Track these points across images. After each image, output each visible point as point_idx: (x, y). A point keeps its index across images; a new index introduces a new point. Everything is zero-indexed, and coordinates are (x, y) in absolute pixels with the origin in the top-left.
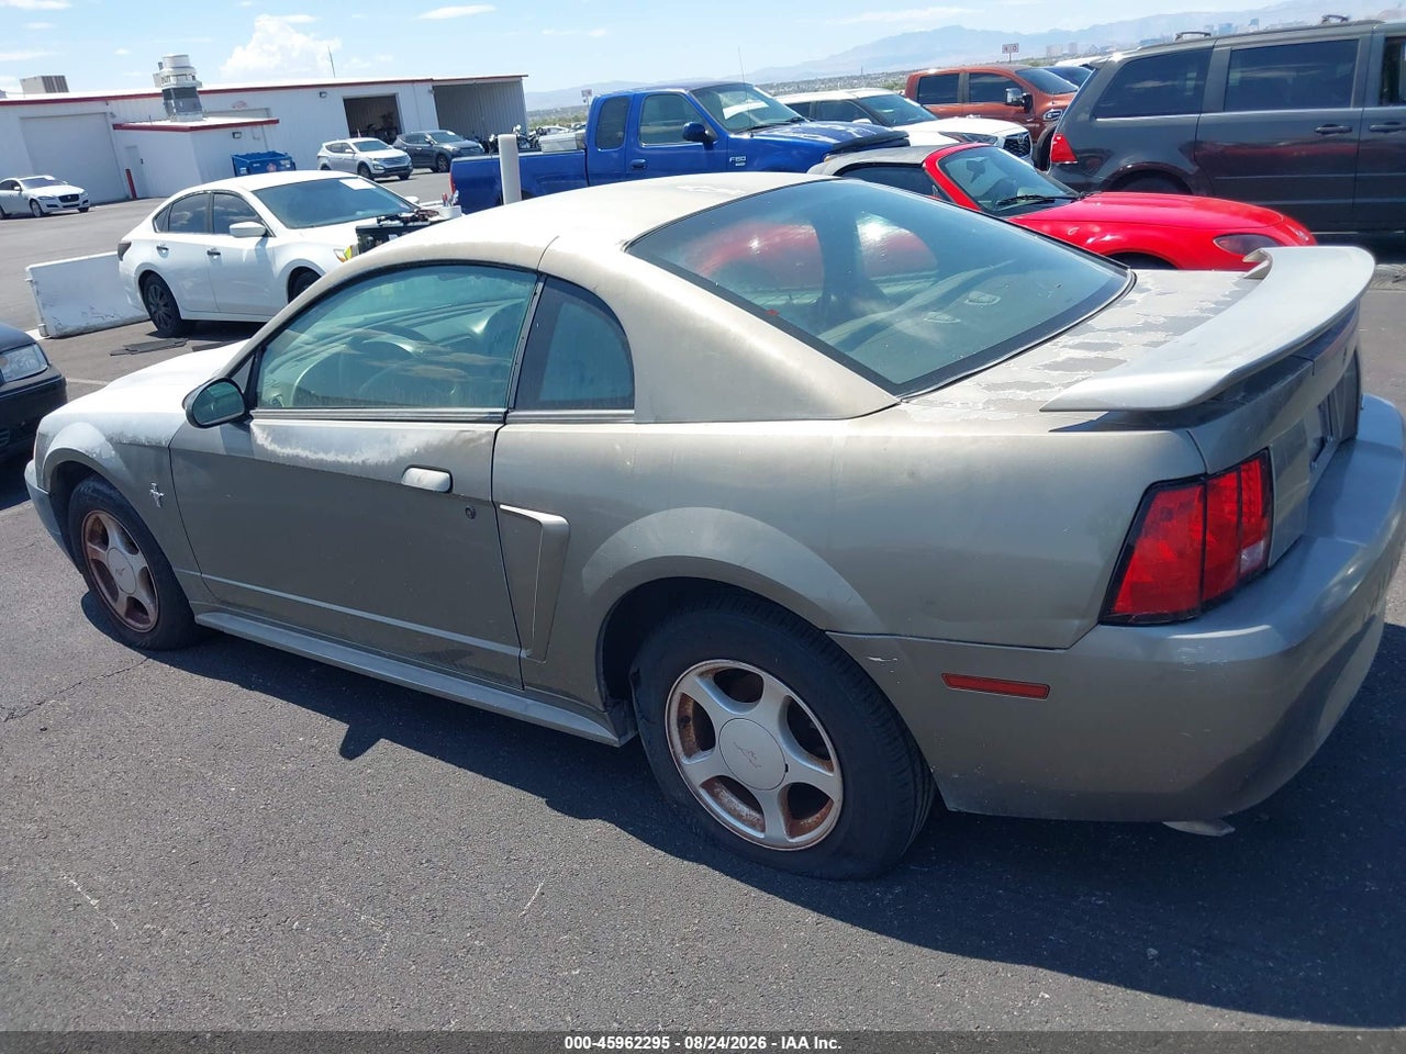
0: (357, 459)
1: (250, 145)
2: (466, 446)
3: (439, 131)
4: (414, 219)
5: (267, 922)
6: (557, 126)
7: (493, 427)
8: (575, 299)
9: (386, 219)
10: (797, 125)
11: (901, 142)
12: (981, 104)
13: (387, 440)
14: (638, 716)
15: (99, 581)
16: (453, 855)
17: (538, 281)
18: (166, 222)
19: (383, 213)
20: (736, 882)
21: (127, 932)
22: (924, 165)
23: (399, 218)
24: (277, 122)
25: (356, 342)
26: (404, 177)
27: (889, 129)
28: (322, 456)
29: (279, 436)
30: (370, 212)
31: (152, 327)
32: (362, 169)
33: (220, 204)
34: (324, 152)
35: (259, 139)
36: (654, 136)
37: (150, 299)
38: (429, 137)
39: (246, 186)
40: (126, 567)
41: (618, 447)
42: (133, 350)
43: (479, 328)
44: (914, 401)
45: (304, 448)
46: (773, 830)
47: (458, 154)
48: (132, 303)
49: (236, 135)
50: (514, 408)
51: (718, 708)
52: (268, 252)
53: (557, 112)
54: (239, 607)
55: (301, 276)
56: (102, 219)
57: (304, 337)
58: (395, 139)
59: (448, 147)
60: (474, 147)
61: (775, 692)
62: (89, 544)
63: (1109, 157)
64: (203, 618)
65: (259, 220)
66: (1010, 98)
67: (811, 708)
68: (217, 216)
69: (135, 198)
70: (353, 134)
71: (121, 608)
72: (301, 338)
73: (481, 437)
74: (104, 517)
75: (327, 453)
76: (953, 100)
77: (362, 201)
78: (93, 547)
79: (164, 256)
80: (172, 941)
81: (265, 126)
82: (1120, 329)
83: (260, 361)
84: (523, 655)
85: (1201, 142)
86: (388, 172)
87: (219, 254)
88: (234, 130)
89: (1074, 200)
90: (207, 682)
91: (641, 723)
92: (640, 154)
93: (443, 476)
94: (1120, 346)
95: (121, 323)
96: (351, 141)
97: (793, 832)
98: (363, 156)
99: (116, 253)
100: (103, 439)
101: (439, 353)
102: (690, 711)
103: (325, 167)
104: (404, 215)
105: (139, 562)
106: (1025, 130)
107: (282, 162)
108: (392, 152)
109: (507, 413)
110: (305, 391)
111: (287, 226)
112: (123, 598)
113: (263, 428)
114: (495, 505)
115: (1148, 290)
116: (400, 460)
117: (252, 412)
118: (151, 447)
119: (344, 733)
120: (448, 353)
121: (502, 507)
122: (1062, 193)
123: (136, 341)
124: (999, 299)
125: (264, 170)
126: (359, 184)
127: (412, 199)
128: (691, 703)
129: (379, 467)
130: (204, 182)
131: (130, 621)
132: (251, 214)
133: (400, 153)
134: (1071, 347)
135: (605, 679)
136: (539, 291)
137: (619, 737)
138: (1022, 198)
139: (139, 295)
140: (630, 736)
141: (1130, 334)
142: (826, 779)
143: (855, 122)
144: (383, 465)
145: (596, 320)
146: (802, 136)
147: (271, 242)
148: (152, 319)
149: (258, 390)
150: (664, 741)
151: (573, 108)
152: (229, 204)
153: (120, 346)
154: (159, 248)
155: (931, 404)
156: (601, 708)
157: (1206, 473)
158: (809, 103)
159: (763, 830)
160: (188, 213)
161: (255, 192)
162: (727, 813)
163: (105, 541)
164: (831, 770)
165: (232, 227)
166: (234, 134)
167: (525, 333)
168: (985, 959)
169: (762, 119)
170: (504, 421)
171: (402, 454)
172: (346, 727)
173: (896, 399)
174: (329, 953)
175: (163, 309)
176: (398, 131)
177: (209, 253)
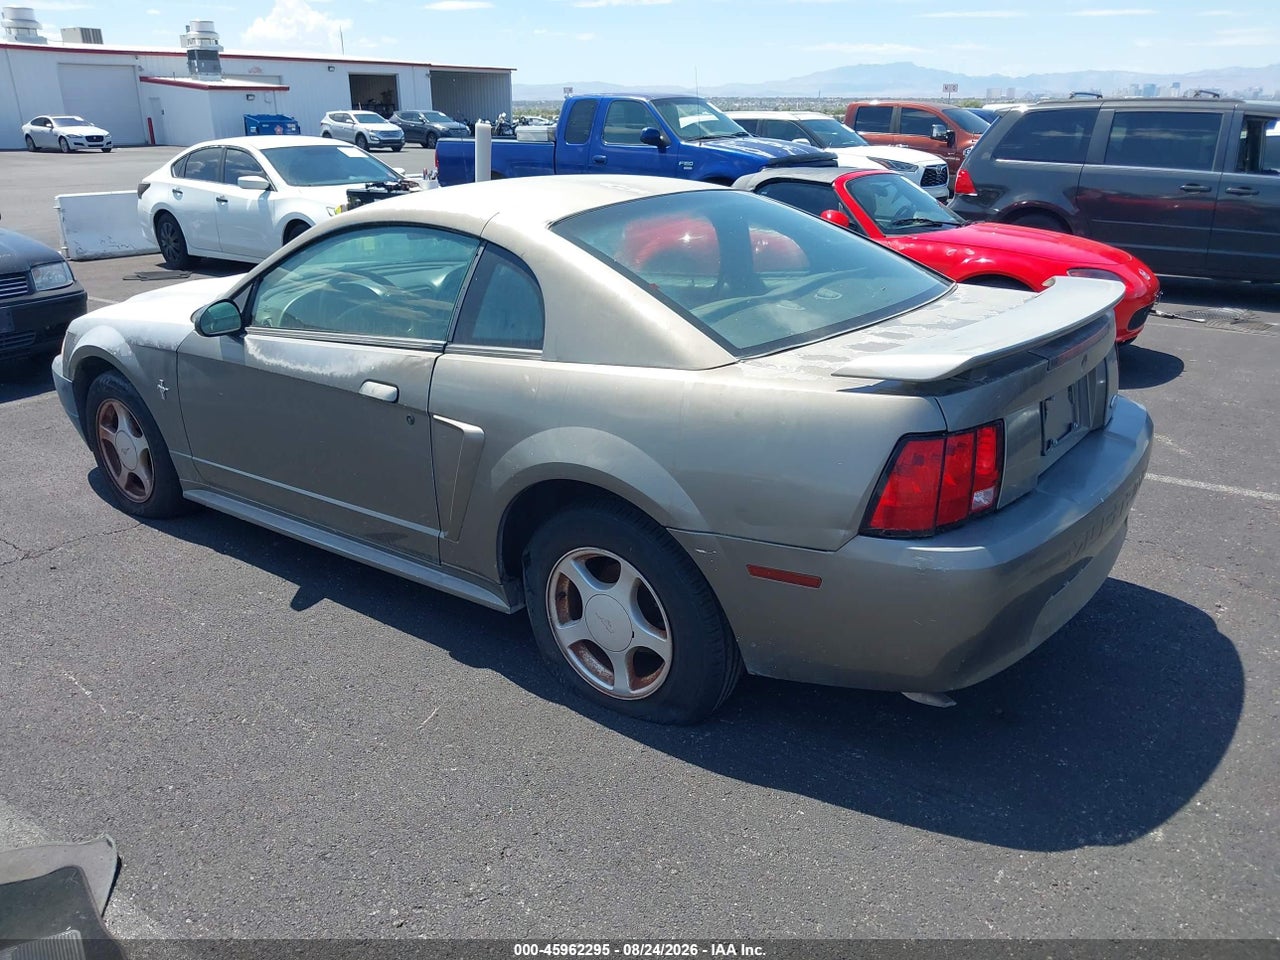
0: (326, 371)
1: (261, 107)
2: (412, 368)
3: (432, 111)
4: (397, 188)
5: (222, 717)
6: (539, 117)
7: (434, 355)
8: (507, 262)
9: (373, 185)
10: (741, 139)
11: (830, 162)
12: (908, 136)
13: (351, 359)
14: (526, 589)
15: (107, 458)
16: (370, 684)
17: (480, 245)
18: (182, 169)
19: (372, 179)
20: (586, 720)
21: (113, 715)
22: (834, 185)
23: (384, 186)
24: (287, 89)
25: (335, 282)
26: (397, 148)
27: (821, 150)
28: (299, 367)
29: (266, 349)
30: (362, 178)
31: (161, 259)
32: (360, 139)
33: (230, 158)
34: (327, 120)
35: (269, 103)
36: (617, 136)
37: (163, 234)
38: (423, 116)
39: (255, 145)
40: (130, 447)
41: (527, 378)
42: (143, 277)
43: (438, 282)
44: (750, 362)
45: (286, 359)
46: (620, 684)
47: (446, 134)
48: (145, 236)
49: (250, 98)
50: (452, 342)
51: (586, 585)
52: (270, 205)
53: (541, 103)
54: (221, 487)
55: (296, 226)
56: (122, 160)
57: (293, 274)
58: (392, 115)
59: (439, 126)
60: (461, 129)
61: (629, 574)
62: (101, 426)
63: (1004, 193)
64: (189, 494)
65: (265, 175)
66: (935, 133)
67: (652, 586)
68: (228, 168)
69: (153, 144)
70: (355, 107)
71: (122, 481)
72: (290, 275)
73: (424, 361)
74: (116, 404)
75: (303, 365)
76: (887, 130)
77: (354, 168)
78: (104, 430)
79: (179, 198)
80: (148, 724)
81: (276, 92)
82: (919, 325)
83: (258, 288)
84: (442, 536)
85: (1083, 188)
86: (383, 144)
87: (226, 201)
88: (249, 92)
89: (959, 226)
90: (188, 545)
91: (528, 595)
92: (602, 151)
93: (393, 389)
94: (912, 336)
95: (134, 253)
96: (352, 113)
97: (634, 687)
98: (362, 127)
99: (136, 191)
100: (123, 341)
101: (410, 298)
102: (566, 589)
103: (326, 135)
104: (389, 183)
105: (142, 443)
106: (944, 163)
107: (289, 126)
108: (387, 126)
109: (446, 345)
110: (291, 316)
111: (288, 183)
112: (125, 473)
113: (255, 341)
114: (430, 415)
115: (957, 299)
116: (360, 375)
117: (247, 329)
118: (162, 350)
119: (295, 592)
120: (416, 299)
121: (435, 417)
122: (952, 220)
123: (146, 270)
124: (841, 296)
125: (272, 132)
126: (355, 152)
127: (399, 171)
128: (567, 582)
129: (343, 379)
130: (217, 138)
131: (128, 492)
132: (257, 169)
133: (395, 128)
134: (876, 335)
135: (504, 559)
136: (480, 253)
137: (511, 606)
138: (918, 220)
139: (153, 230)
140: (520, 607)
141: (924, 329)
142: (661, 644)
143: (795, 141)
144: (346, 377)
145: (521, 279)
146: (744, 149)
147: (273, 196)
148: (163, 252)
149: (253, 314)
150: (544, 611)
151: (556, 102)
152: (238, 158)
153: (132, 272)
154: (174, 191)
155: (760, 365)
156: (498, 582)
157: (947, 430)
158: (756, 120)
159: (613, 685)
160: (202, 164)
161: (263, 151)
162: (587, 669)
163: (114, 426)
164: (665, 637)
165: (240, 179)
166: (248, 96)
167: (466, 285)
168: (762, 785)
169: (712, 131)
170: (443, 352)
171: (362, 370)
172: (297, 587)
173: (735, 359)
174: (267, 742)
175: (173, 244)
176: (396, 107)
177: (218, 200)
